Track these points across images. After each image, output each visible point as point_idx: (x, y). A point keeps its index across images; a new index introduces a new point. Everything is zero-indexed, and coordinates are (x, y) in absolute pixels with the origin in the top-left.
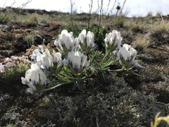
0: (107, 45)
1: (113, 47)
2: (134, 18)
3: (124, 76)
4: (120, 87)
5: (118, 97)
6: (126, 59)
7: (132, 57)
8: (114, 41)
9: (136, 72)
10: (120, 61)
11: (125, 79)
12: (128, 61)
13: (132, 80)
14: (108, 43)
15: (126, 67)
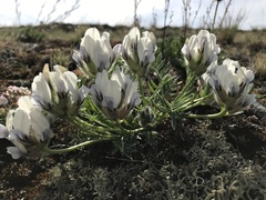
0: (187, 62)
1: (201, 65)
2: (255, 31)
3: (226, 128)
4: (213, 151)
5: (207, 176)
6: (228, 90)
7: (243, 86)
8: (202, 52)
9: (253, 121)
10: (216, 96)
11: (227, 134)
12: (234, 95)
13: (242, 139)
14: (190, 58)
15: (229, 109)
